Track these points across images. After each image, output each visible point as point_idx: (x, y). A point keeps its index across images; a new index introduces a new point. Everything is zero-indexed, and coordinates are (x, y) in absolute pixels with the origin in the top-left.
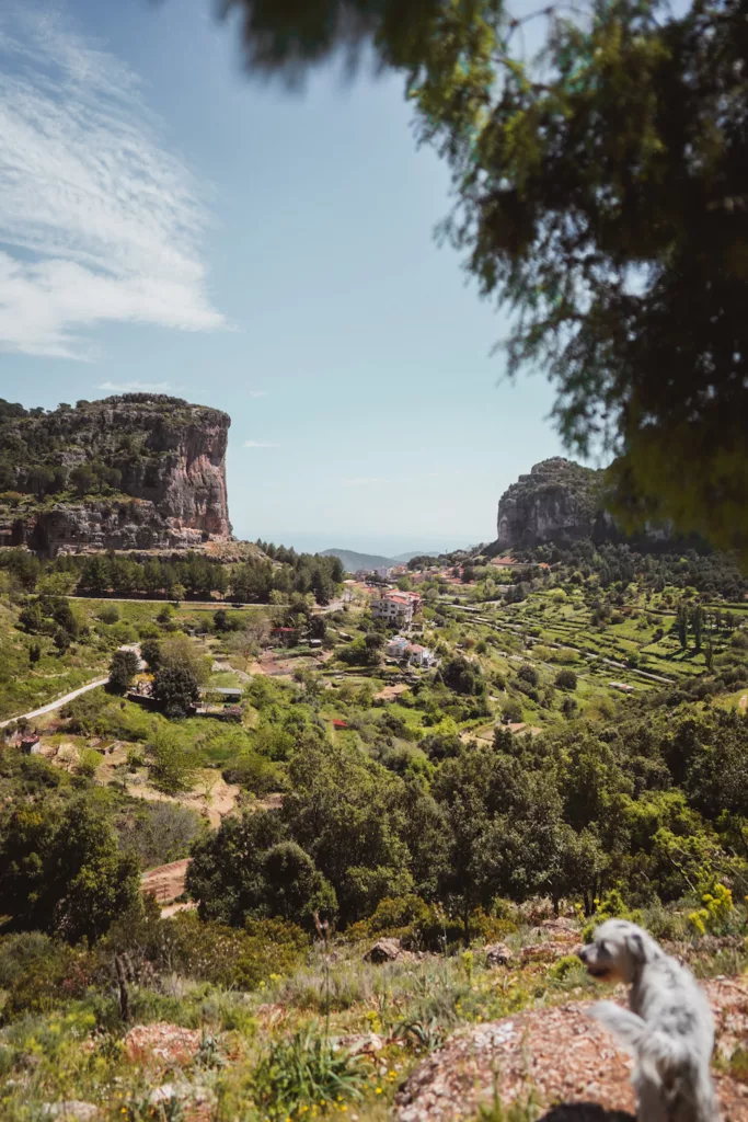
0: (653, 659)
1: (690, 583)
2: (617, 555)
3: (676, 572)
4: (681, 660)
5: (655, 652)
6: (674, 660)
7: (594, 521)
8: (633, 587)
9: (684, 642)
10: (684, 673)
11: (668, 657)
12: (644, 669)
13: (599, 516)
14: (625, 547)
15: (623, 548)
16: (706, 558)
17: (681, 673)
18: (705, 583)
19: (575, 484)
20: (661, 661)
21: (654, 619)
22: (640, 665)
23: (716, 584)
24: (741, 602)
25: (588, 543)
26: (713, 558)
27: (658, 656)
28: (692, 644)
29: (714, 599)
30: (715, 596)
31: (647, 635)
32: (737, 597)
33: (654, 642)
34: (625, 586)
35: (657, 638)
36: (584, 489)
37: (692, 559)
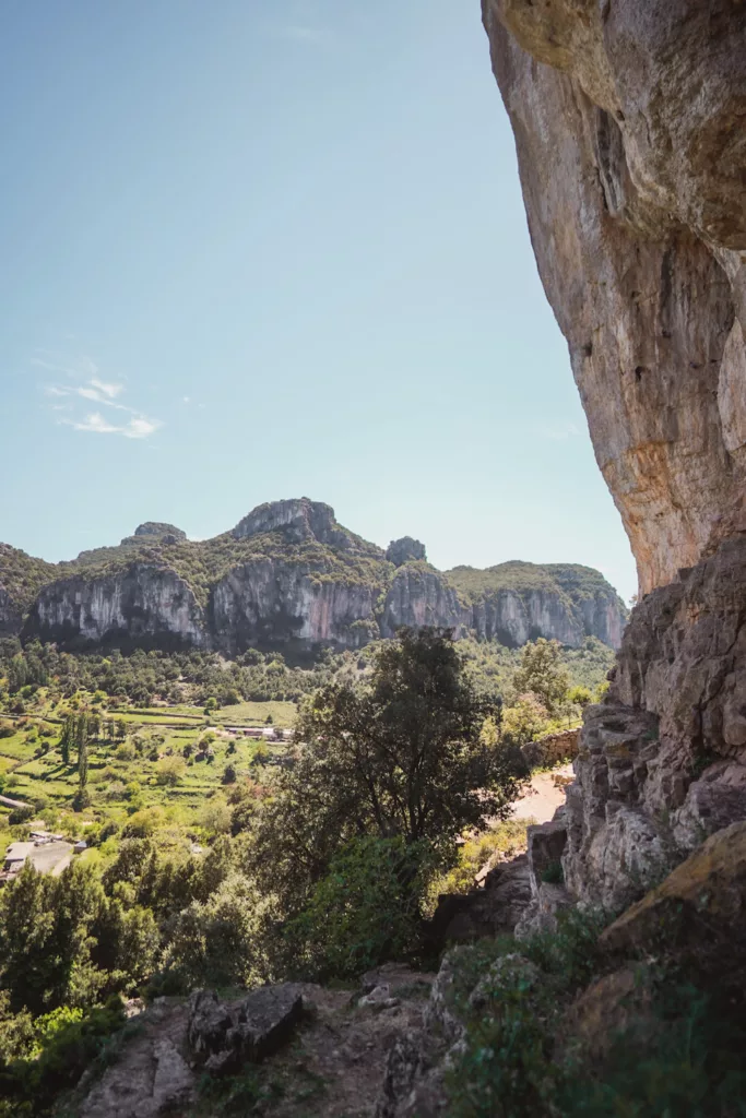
0: (25, 780)
1: (103, 687)
2: (41, 655)
3: (95, 674)
4: (56, 779)
5: (30, 771)
6: (49, 780)
7: (26, 616)
8: (43, 692)
9: (66, 758)
10: (54, 796)
11: (44, 777)
12: (9, 795)
13: (34, 610)
14: (51, 646)
15: (50, 647)
16: (127, 659)
17: (51, 796)
18: (116, 687)
19: (10, 575)
20: (34, 782)
21: (46, 730)
22: (6, 790)
23: (128, 688)
24: (147, 707)
25: (14, 640)
26: (134, 659)
27: (33, 776)
28: (74, 758)
29: (122, 704)
30: (124, 701)
31: (31, 751)
32: (144, 702)
33: (35, 758)
34: (34, 690)
35: (39, 755)
36: (22, 580)
37: (115, 660)
